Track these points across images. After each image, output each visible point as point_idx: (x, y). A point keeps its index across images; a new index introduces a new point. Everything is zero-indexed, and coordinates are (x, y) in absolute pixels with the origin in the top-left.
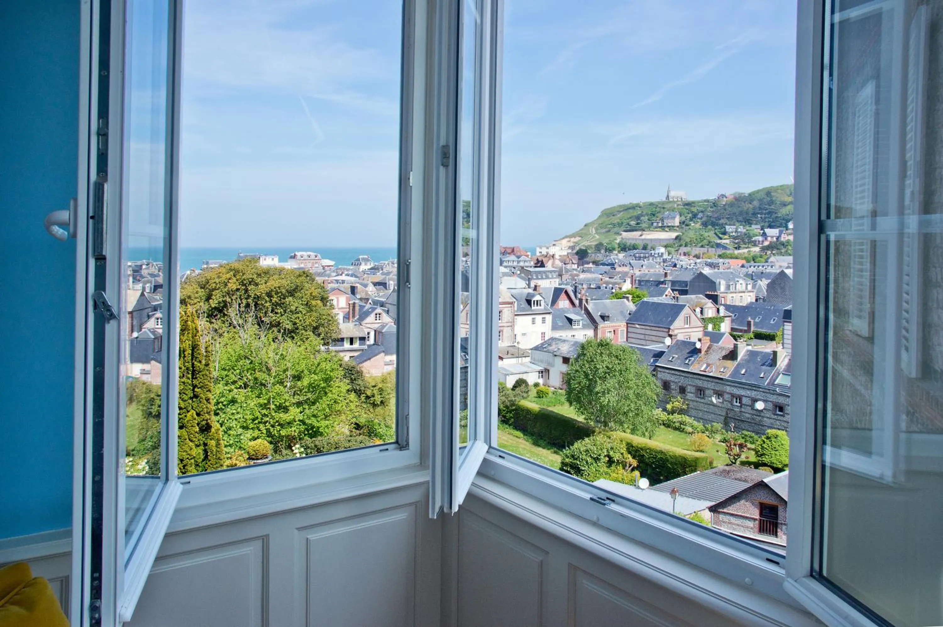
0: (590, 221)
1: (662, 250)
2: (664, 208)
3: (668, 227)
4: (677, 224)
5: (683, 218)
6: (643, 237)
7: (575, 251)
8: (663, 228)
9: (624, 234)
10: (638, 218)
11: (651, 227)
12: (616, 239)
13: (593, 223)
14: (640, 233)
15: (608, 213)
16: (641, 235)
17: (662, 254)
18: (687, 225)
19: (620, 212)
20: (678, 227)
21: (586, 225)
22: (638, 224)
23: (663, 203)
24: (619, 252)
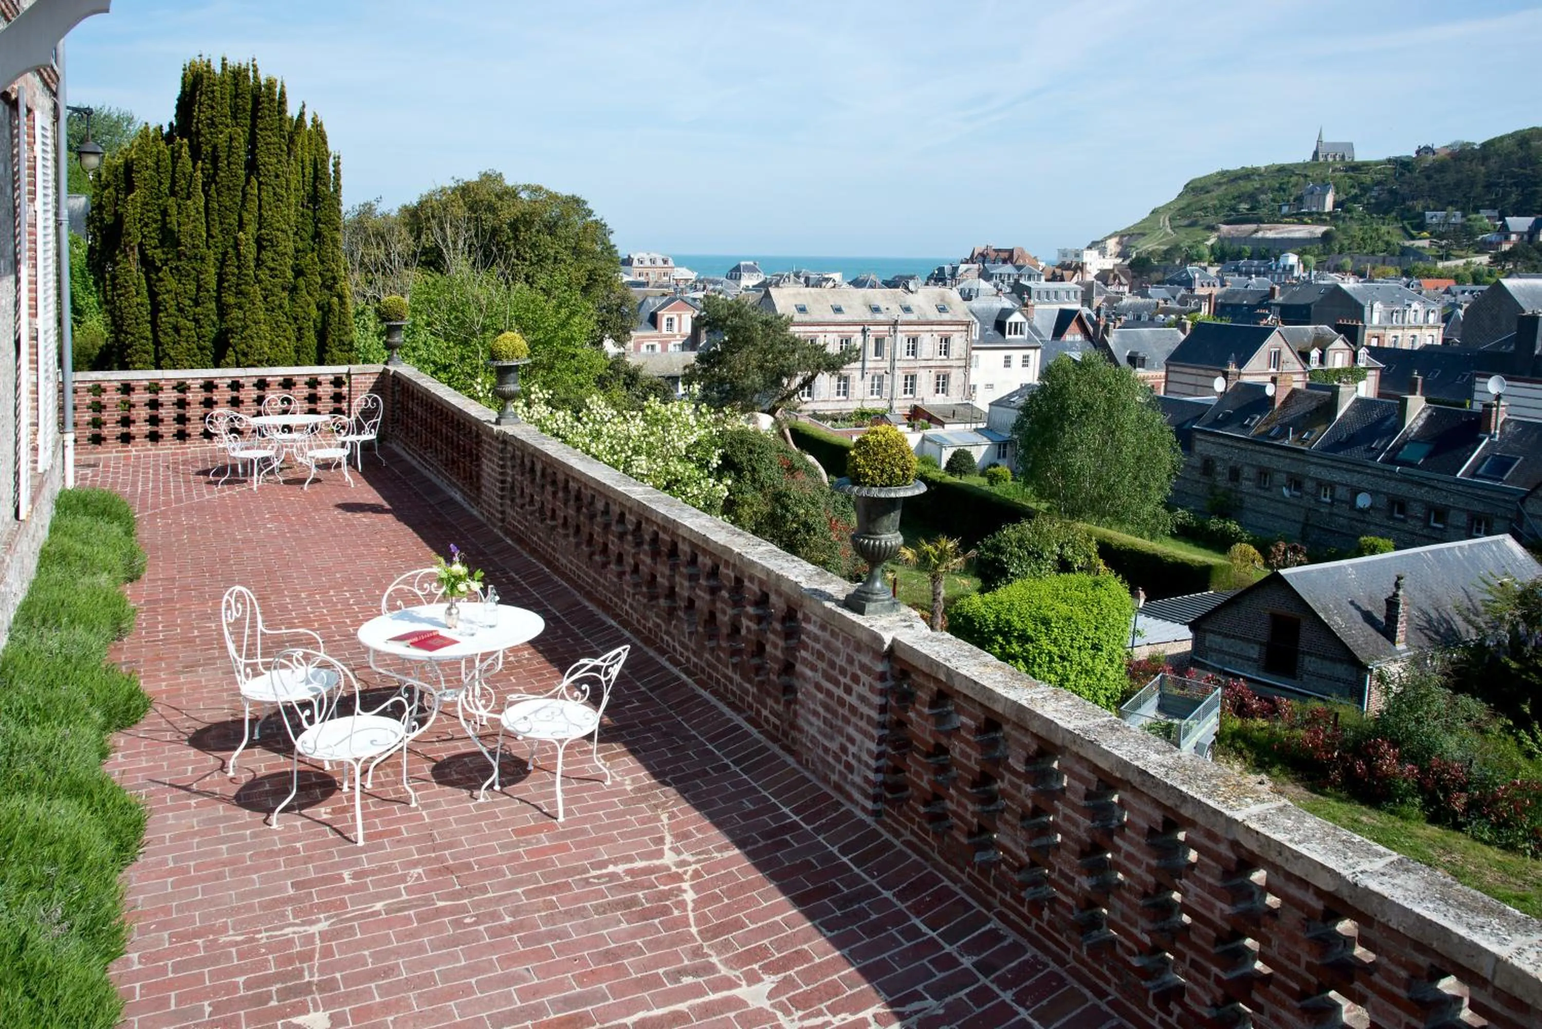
0: (1161, 205)
1: (1292, 259)
2: (1306, 176)
3: (1310, 214)
4: (1329, 205)
5: (1343, 197)
6: (1260, 235)
7: (1127, 262)
8: (1299, 219)
9: (1224, 228)
10: (1252, 197)
11: (1275, 219)
12: (1207, 240)
13: (1167, 207)
14: (1253, 227)
15: (1195, 189)
16: (1256, 231)
17: (1292, 267)
18: (1349, 211)
19: (1219, 184)
20: (1329, 214)
21: (1153, 212)
22: (1252, 209)
23: (1305, 165)
24: (1211, 264)
